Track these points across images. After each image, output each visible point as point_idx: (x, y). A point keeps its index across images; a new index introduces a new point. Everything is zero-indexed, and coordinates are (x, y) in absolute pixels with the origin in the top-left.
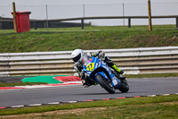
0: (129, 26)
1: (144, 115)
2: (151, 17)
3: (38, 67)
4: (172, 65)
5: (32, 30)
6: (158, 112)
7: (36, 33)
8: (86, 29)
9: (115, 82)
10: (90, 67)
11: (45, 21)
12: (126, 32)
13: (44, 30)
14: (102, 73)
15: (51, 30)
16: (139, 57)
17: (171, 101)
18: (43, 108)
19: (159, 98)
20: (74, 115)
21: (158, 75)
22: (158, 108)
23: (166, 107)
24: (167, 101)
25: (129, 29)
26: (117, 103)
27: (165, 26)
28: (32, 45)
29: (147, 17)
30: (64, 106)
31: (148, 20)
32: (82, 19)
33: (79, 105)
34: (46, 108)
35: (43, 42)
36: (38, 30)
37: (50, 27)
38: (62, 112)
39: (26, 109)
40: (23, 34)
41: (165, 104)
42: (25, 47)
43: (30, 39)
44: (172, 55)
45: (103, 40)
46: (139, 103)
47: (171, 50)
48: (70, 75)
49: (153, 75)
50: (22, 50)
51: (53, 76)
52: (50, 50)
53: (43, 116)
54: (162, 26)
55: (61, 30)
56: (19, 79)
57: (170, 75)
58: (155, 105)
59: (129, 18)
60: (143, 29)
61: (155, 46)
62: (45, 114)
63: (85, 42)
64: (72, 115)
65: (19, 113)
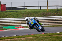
0: (40, 9)
1: (46, 40)
2: (48, 6)
3: (9, 23)
4: (55, 22)
5: (7, 11)
6: (50, 39)
7: (8, 12)
8: (25, 10)
9: (40, 28)
10: (32, 23)
11: (11, 8)
12: (39, 11)
13: (11, 11)
14: (36, 25)
15: (13, 11)
16: (44, 20)
17: (55, 35)
18: (10, 37)
19: (51, 34)
20: (21, 40)
21: (50, 26)
22: (50, 38)
23: (53, 37)
24: (54, 35)
25: (40, 10)
26: (36, 36)
27: (53, 9)
28: (6, 16)
29: (46, 6)
30: (18, 37)
31: (47, 7)
32: (24, 7)
33: (23, 36)
34: (12, 37)
35: (10, 15)
36: (9, 11)
37: (13, 9)
38: (17, 39)
39: (5, 38)
40: (3, 12)
41: (53, 36)
42: (4, 16)
43: (6, 14)
44: (55, 19)
45: (31, 14)
46: (44, 36)
47: (55, 17)
48: (20, 26)
49: (49, 26)
50: (3, 17)
51: (14, 27)
52: (13, 17)
53: (10, 40)
54: (52, 9)
55: (16, 10)
56: (2, 28)
57: (55, 26)
58: (50, 36)
59: (40, 6)
60: (45, 10)
61: (49, 16)
62: (11, 39)
63: (25, 15)
64: (20, 40)
65: (2, 39)
